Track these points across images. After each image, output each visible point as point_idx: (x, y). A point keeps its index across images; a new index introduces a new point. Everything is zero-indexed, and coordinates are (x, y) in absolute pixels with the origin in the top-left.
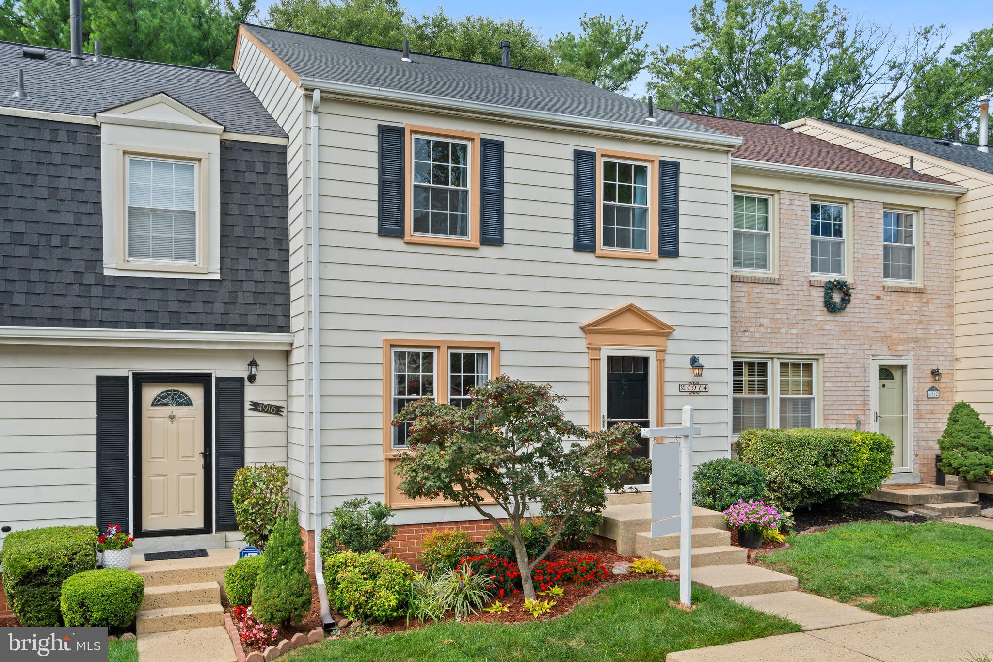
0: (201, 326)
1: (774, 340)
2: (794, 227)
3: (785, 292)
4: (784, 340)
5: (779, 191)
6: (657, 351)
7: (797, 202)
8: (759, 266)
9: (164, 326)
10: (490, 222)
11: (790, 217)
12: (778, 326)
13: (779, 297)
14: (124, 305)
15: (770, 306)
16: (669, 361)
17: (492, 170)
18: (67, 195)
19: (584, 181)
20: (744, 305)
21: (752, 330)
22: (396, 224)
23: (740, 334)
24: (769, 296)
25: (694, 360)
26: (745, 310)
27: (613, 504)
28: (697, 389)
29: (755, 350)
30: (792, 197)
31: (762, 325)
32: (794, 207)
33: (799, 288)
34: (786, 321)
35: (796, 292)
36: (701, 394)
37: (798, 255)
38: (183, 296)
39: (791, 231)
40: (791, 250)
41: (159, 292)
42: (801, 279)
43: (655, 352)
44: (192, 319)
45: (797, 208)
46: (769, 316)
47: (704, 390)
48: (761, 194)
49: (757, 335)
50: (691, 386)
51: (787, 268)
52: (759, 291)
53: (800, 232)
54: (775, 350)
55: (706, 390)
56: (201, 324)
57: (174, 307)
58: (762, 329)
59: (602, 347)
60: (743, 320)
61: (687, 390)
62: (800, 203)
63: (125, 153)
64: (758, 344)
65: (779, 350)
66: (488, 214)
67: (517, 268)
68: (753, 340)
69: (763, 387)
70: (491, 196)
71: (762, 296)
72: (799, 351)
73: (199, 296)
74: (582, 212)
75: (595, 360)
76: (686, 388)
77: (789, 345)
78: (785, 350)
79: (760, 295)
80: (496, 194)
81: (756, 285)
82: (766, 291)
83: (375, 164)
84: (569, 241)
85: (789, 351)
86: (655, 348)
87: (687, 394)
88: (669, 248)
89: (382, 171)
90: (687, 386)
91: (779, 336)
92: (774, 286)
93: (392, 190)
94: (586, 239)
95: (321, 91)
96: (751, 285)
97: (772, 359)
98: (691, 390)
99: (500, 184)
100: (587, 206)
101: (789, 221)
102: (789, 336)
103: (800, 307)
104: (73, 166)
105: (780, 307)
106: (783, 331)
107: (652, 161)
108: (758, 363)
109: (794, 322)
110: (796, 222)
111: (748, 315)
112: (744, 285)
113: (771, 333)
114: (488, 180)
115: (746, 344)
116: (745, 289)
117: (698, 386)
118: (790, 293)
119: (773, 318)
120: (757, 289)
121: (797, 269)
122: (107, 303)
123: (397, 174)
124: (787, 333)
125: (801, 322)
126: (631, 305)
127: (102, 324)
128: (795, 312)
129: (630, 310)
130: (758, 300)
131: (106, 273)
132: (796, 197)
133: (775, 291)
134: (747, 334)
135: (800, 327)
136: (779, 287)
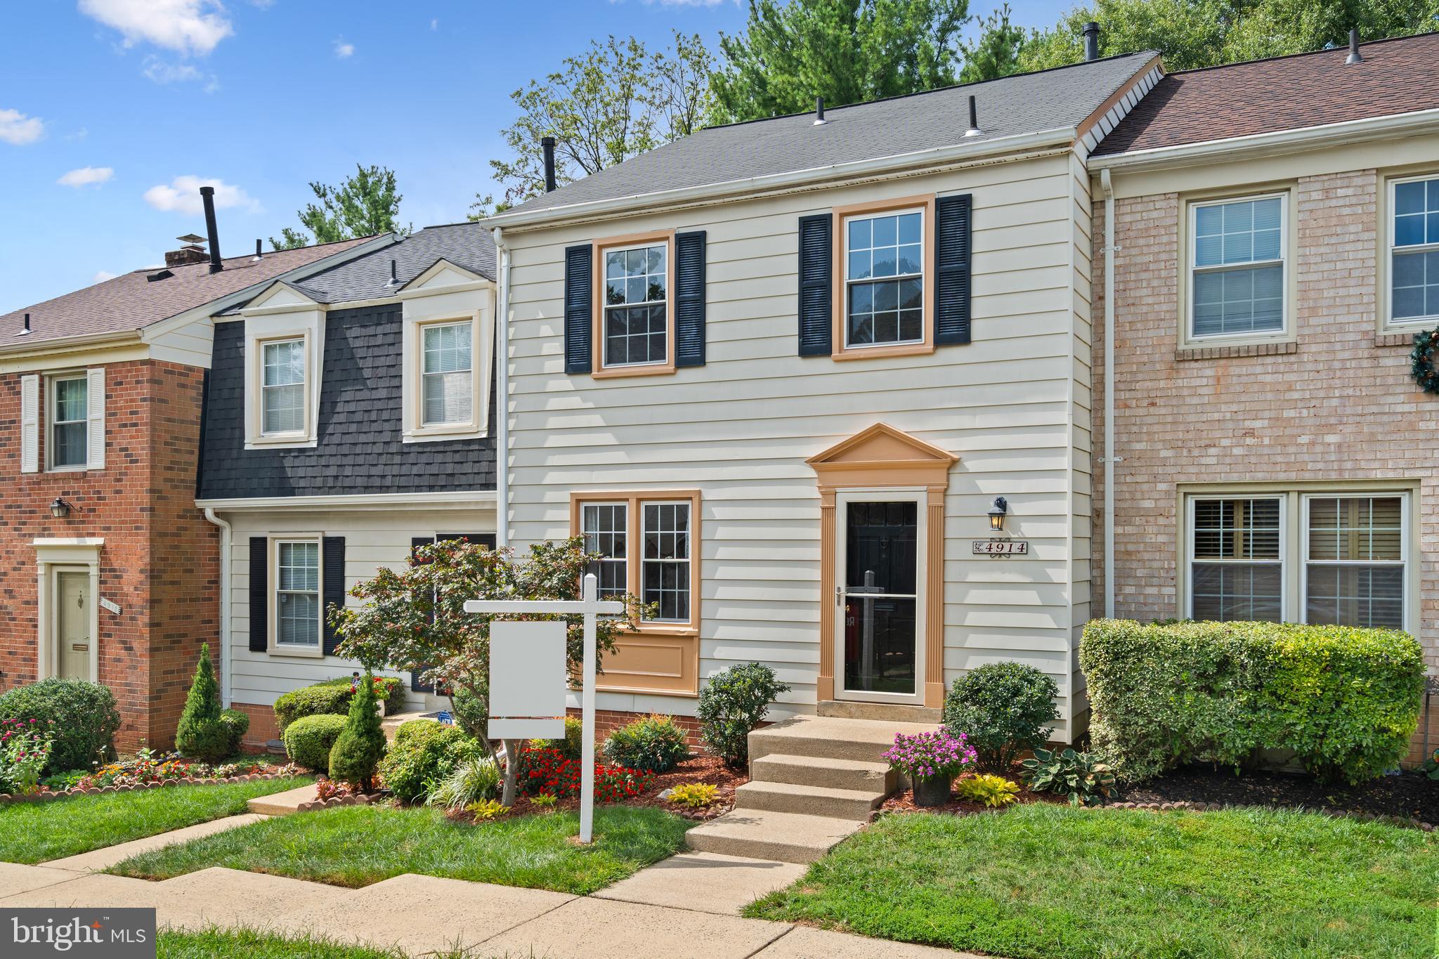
0: (470, 487)
1: (1279, 459)
2: (1333, 240)
3: (1310, 367)
4: (1306, 458)
5: (1297, 179)
6: (929, 492)
7: (1340, 192)
8: (1260, 325)
9: (443, 488)
10: (687, 337)
11: (1322, 223)
12: (1288, 431)
13: (1292, 377)
14: (415, 470)
15: (1270, 396)
16: (953, 506)
17: (690, 272)
18: (382, 372)
19: (813, 257)
20: (1206, 400)
21: (1225, 442)
22: (582, 359)
23: (1196, 452)
24: (1268, 378)
25: (1001, 504)
26: (1208, 408)
27: (852, 717)
28: (1006, 550)
29: (1234, 478)
30: (1327, 185)
31: (1250, 433)
32: (1333, 203)
33: (1347, 355)
34: (1311, 421)
35: (1337, 365)
36: (1013, 557)
37: (1342, 292)
38: (457, 457)
39: (1323, 250)
40: (1323, 285)
41: (441, 455)
42: (1351, 337)
43: (925, 493)
44: (463, 480)
45: (1341, 202)
46: (1267, 414)
47: (1018, 551)
48: (1262, 193)
49: (1236, 451)
50: (994, 545)
51: (1313, 321)
52: (1244, 371)
53: (1348, 247)
54: (1282, 477)
55: (1024, 549)
56: (470, 485)
57: (449, 469)
58: (1249, 441)
59: (838, 490)
60: (1204, 427)
61: (986, 551)
62: (1350, 191)
63: (420, 324)
64: (1240, 468)
65: (1293, 476)
66: (684, 328)
67: (724, 392)
68: (1228, 460)
69: (1269, 545)
70: (689, 305)
71: (1252, 379)
72: (1347, 476)
73: (472, 456)
74: (811, 303)
75: (828, 511)
76: (984, 548)
77: (1320, 466)
78: (1308, 476)
79: (1244, 380)
80: (695, 300)
81: (1235, 362)
82: (1259, 369)
83: (562, 294)
84: (794, 344)
85: (1320, 477)
86: (925, 488)
87: (988, 557)
88: (953, 331)
89: (568, 300)
90: (987, 545)
91: (1291, 449)
92: (1280, 359)
93: (579, 319)
94: (817, 339)
95: (503, 228)
96: (1222, 362)
97: (1287, 492)
98: (993, 551)
99: (701, 287)
100: (818, 293)
101: (1319, 232)
102: (1319, 449)
103: (1350, 392)
104: (389, 345)
105: (1296, 395)
106: (1304, 440)
107: (925, 204)
108: (1255, 502)
109: (1333, 420)
110: (1339, 230)
111: (1216, 416)
112: (1206, 364)
113: (1270, 446)
114: (685, 285)
115: (1213, 469)
116: (1209, 372)
117: (1007, 546)
118: (1321, 367)
119: (1277, 419)
120: (1236, 368)
121: (1340, 319)
122: (405, 470)
123: (583, 301)
124: (1313, 443)
125: (1351, 420)
126: (879, 426)
127: (401, 489)
128: (1335, 402)
129: (879, 433)
130: (1238, 389)
131: (405, 441)
132: (1339, 183)
133: (1282, 368)
134: (1212, 451)
135: (1348, 429)
136: (1293, 358)
